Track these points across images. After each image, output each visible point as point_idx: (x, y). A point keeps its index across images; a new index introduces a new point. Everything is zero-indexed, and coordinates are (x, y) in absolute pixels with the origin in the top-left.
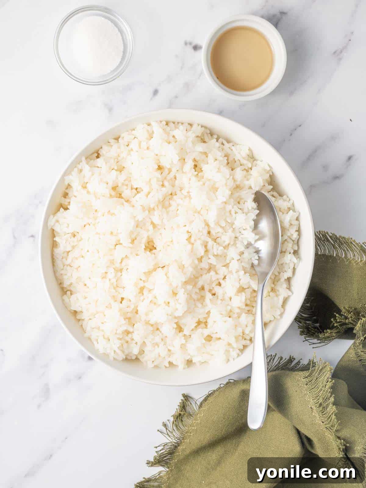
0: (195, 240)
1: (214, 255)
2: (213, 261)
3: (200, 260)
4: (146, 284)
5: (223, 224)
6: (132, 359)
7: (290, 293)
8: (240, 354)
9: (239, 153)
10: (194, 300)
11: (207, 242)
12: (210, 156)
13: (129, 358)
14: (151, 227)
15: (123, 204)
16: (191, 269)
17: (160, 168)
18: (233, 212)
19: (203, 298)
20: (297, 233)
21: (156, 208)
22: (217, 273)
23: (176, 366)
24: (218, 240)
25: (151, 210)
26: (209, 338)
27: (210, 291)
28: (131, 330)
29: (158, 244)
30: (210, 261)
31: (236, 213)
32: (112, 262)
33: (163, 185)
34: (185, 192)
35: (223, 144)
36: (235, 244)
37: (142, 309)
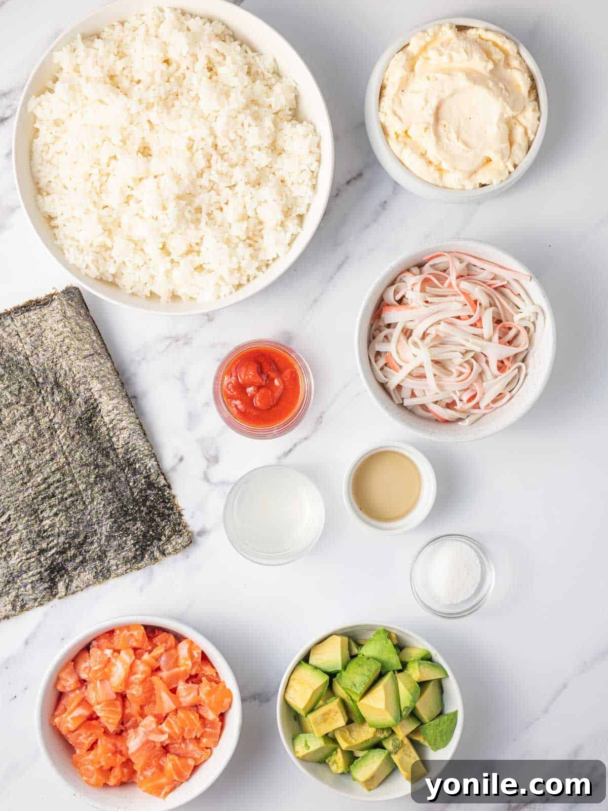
0: (197, 150)
1: (218, 172)
2: (215, 177)
3: (200, 175)
4: (133, 193)
5: (232, 136)
6: (108, 282)
7: (299, 229)
8: (234, 291)
9: (263, 64)
10: (187, 221)
11: (211, 155)
12: (228, 58)
13: (104, 278)
14: (147, 126)
15: (118, 94)
16: (186, 182)
17: (167, 61)
18: (246, 125)
19: (198, 221)
20: (317, 163)
21: (156, 103)
22: (218, 194)
23: (159, 297)
24: (226, 156)
25: (149, 106)
26: (200, 268)
27: (209, 215)
28: (109, 244)
29: (154, 149)
30: (212, 178)
31: (249, 126)
32: (97, 163)
33: (168, 81)
34: (193, 94)
35: (246, 52)
36: (243, 165)
37: (125, 220)
